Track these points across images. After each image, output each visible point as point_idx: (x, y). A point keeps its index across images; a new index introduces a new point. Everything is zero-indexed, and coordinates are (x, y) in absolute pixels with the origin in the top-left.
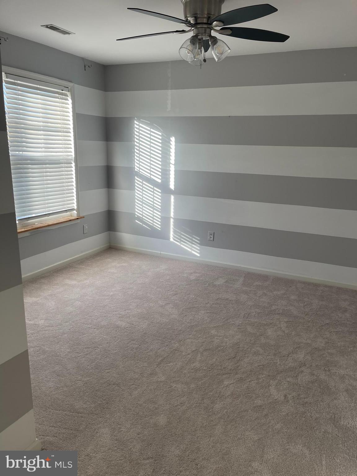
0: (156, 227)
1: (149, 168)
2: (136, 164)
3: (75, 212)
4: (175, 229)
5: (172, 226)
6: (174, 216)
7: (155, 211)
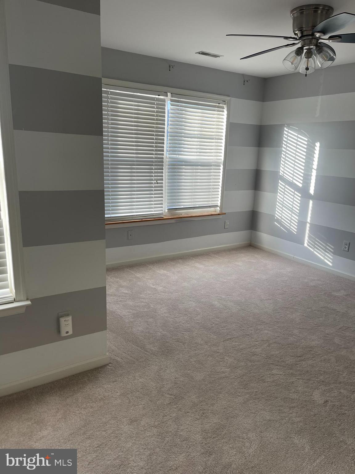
0: (292, 231)
1: (292, 173)
2: (281, 168)
3: (218, 208)
4: (310, 234)
5: (307, 232)
6: (311, 221)
7: (293, 215)
